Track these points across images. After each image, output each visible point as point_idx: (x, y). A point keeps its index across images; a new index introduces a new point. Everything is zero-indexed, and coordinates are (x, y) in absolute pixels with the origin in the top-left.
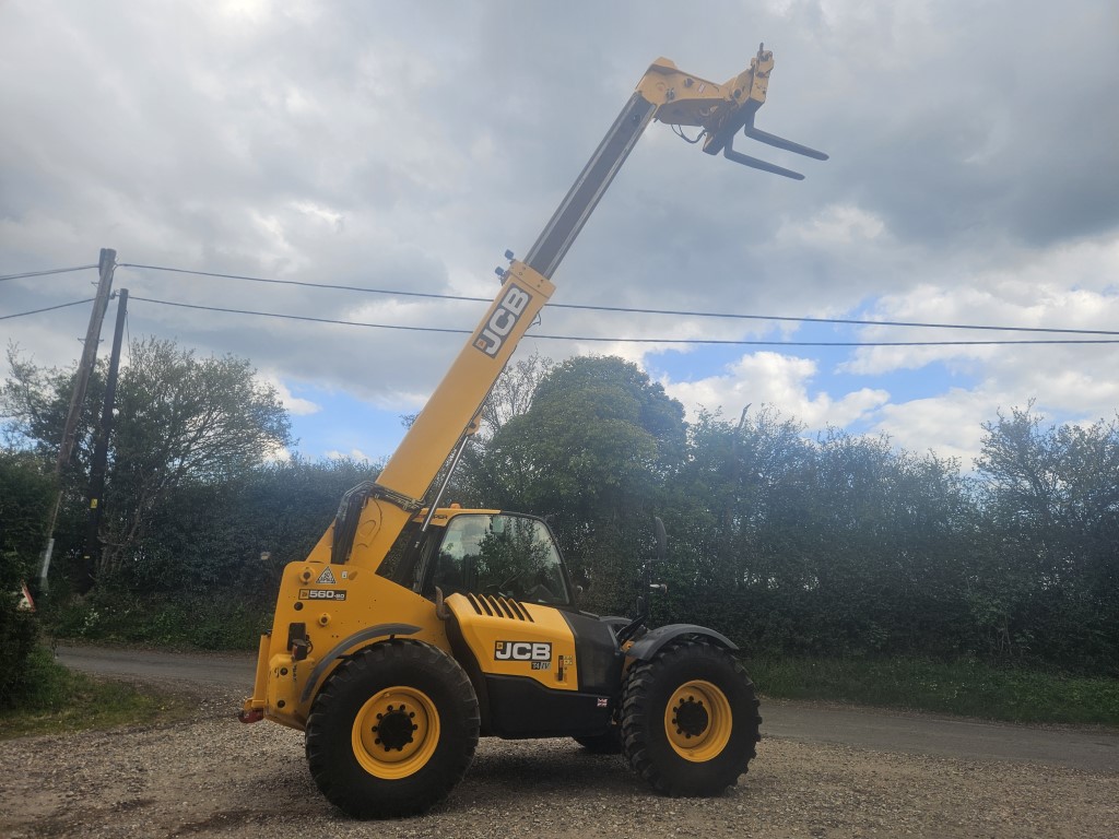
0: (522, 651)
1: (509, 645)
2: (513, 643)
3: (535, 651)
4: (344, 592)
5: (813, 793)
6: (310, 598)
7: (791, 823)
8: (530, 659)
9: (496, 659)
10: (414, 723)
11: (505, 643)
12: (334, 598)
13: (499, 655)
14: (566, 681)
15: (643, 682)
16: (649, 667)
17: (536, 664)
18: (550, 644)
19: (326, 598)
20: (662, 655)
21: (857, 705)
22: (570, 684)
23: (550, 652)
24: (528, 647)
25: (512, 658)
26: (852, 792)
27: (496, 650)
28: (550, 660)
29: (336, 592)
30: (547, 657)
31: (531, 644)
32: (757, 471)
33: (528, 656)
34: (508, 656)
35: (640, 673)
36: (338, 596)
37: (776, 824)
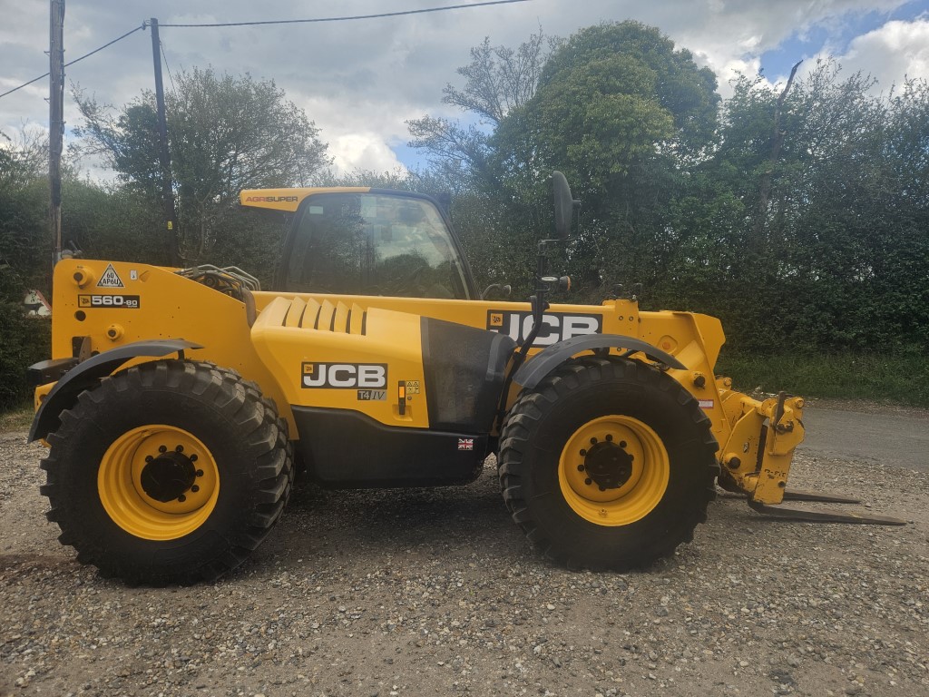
0: (342, 376)
1: (322, 368)
2: (328, 365)
3: (362, 376)
4: (137, 298)
5: (802, 569)
6: (93, 306)
7: (739, 644)
8: (356, 386)
9: (304, 386)
10: (197, 468)
11: (316, 366)
12: (124, 306)
13: (308, 381)
14: (411, 415)
15: (524, 418)
16: (534, 398)
17: (364, 393)
18: (385, 366)
19: (113, 306)
20: (556, 380)
21: (903, 406)
22: (418, 418)
23: (385, 376)
24: (352, 370)
25: (327, 385)
26: (867, 570)
27: (304, 375)
28: (385, 387)
29: (126, 298)
30: (381, 383)
31: (356, 366)
32: (806, 147)
33: (351, 382)
34: (321, 381)
35: (524, 404)
36: (128, 302)
37: (711, 647)
